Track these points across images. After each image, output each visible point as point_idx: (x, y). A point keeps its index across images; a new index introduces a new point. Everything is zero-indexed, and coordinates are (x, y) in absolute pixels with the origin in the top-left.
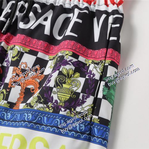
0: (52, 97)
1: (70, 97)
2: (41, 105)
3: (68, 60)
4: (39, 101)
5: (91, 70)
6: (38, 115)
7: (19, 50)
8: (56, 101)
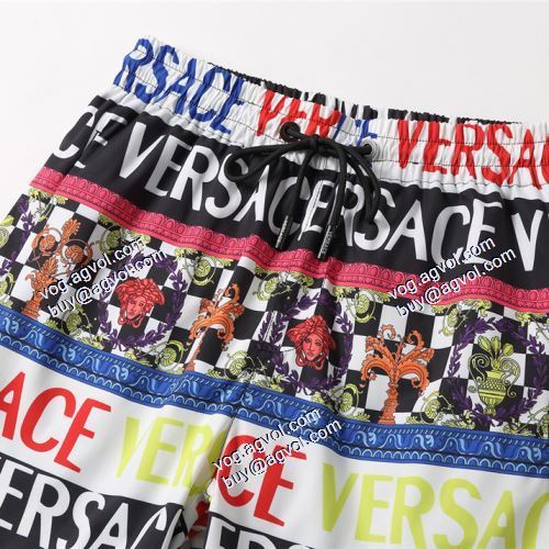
0: (470, 400)
1: (506, 397)
2: (449, 417)
3: (486, 319)
4: (442, 408)
5: (534, 335)
6: (446, 437)
7: (371, 299)
8: (479, 407)
